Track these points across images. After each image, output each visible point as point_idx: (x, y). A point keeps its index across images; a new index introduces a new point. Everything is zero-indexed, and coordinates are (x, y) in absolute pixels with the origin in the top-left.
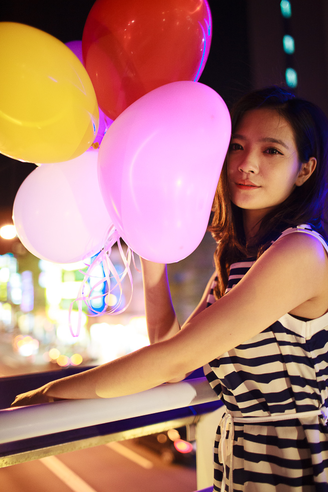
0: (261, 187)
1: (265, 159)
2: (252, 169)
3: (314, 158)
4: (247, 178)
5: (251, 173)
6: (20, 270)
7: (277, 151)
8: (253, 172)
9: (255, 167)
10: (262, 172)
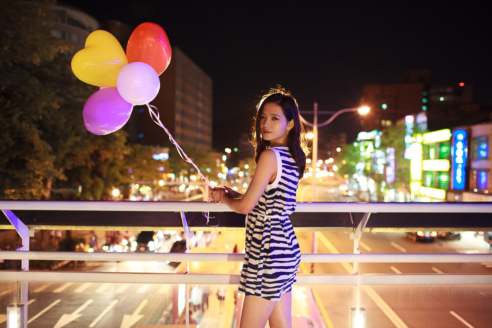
0: (271, 132)
7: (277, 118)
8: (268, 127)
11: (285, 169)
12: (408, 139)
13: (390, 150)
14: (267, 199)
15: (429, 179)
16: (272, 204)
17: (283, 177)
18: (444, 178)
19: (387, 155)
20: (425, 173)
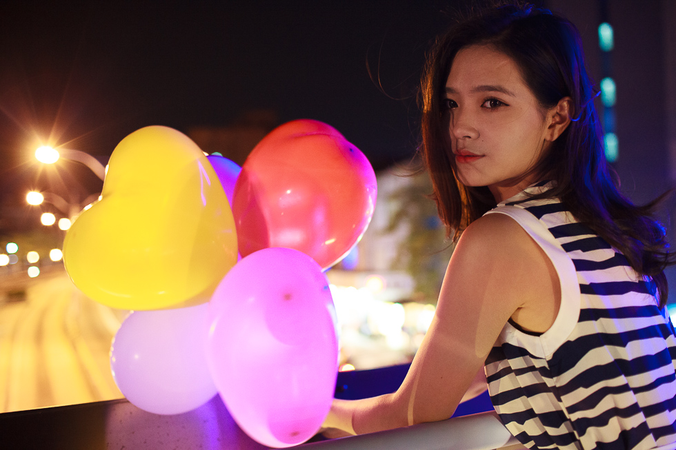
0: (484, 156)
4: (464, 147)
8: (469, 137)
11: (580, 255)
14: (559, 392)
16: (590, 402)
17: (586, 289)
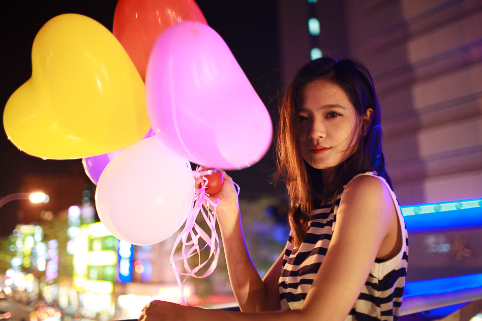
0: (331, 148)
1: (328, 123)
2: (320, 134)
3: (371, 109)
4: (318, 144)
5: (320, 138)
6: (46, 238)
7: (336, 114)
8: (321, 137)
9: (322, 132)
10: (329, 135)
12: (72, 231)
13: (53, 243)
15: (94, 273)
18: (111, 272)
19: (48, 248)
20: (89, 268)
